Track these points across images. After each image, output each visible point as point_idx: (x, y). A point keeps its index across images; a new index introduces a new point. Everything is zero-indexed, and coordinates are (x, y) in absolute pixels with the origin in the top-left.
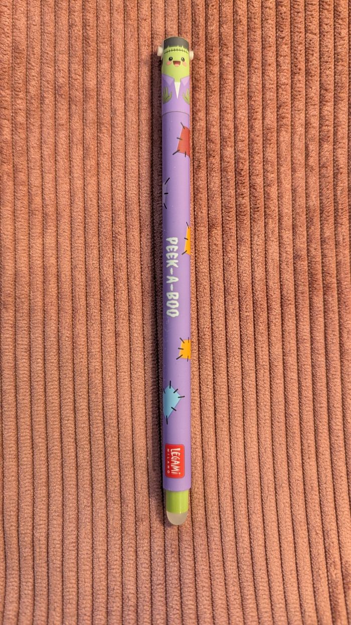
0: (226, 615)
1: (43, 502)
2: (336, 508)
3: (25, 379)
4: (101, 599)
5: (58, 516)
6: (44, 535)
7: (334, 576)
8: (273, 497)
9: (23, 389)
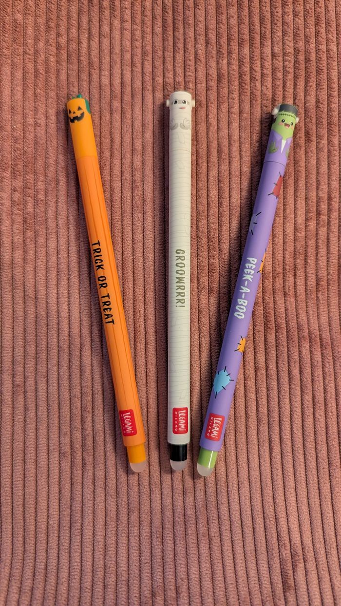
0: (198, 587)
1: (56, 497)
2: (285, 500)
3: (44, 399)
4: (100, 574)
5: (67, 508)
6: (57, 523)
7: (284, 555)
8: (237, 492)
9: (42, 407)
